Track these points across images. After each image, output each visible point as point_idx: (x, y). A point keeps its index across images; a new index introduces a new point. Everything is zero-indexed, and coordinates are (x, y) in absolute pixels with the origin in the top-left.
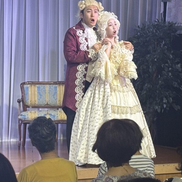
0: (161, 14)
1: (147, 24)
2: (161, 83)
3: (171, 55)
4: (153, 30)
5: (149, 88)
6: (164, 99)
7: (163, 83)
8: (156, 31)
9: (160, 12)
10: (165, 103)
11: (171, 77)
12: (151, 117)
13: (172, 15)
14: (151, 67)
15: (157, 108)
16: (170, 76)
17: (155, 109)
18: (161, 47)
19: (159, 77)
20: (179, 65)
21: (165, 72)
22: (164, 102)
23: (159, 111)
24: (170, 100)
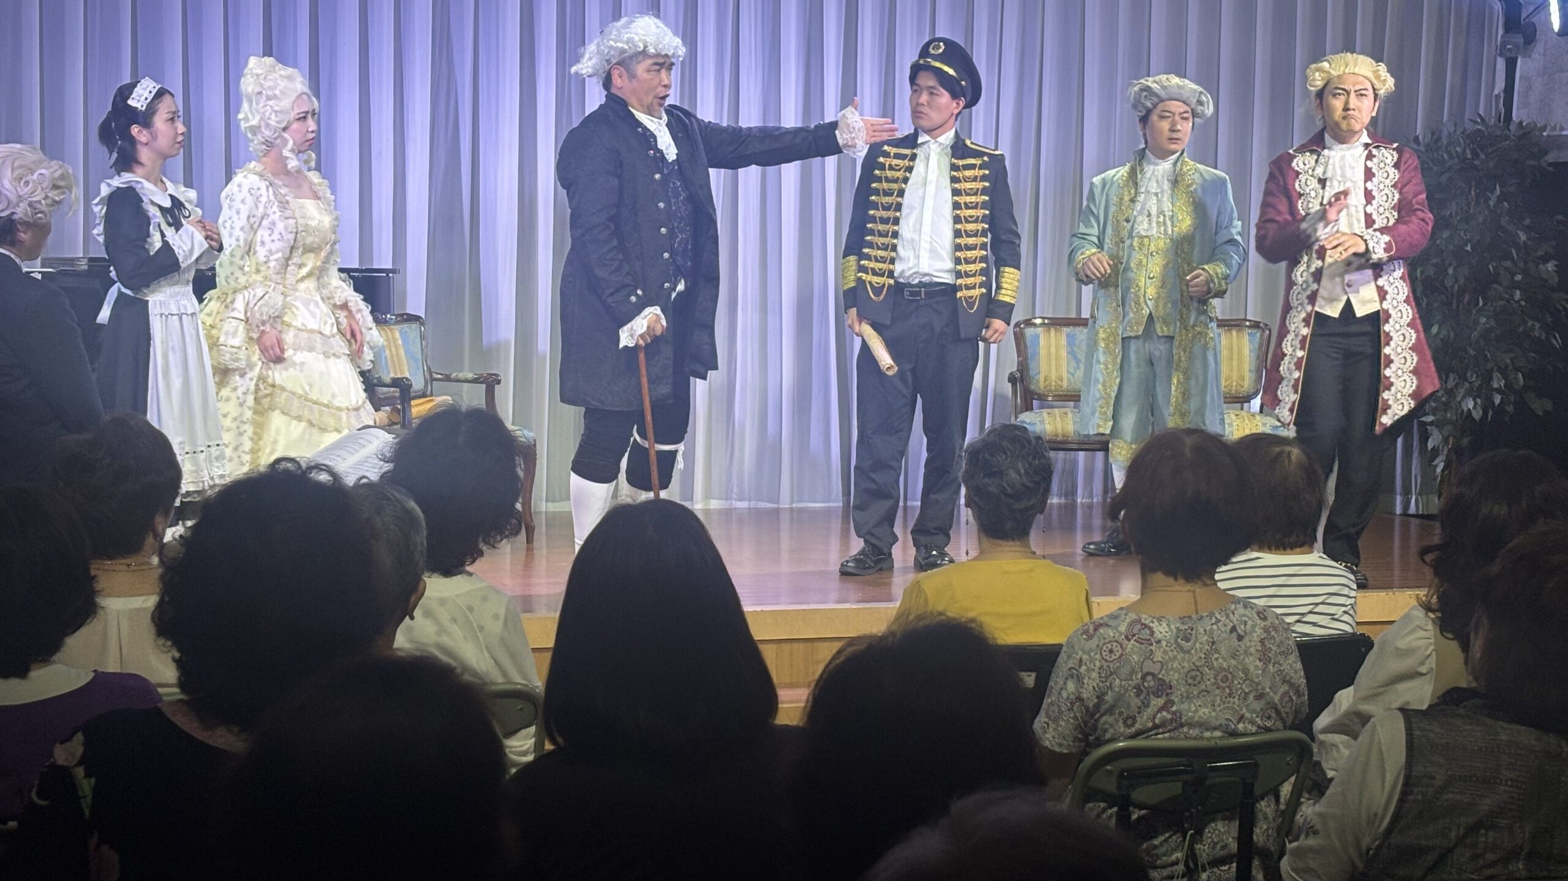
0: (1498, 96)
1: (1445, 132)
2: (1486, 323)
3: (1521, 234)
4: (1464, 151)
5: (1442, 340)
6: (1496, 375)
7: (1493, 323)
8: (1476, 155)
9: (1493, 90)
10: (1499, 391)
11: (1520, 306)
12: (1448, 436)
13: (1532, 100)
14: (1451, 271)
15: (1471, 407)
16: (1518, 302)
17: (1465, 409)
18: (1489, 205)
19: (1481, 303)
20: (1550, 266)
21: (1501, 289)
22: (1495, 385)
23: (1477, 415)
24: (1516, 379)
